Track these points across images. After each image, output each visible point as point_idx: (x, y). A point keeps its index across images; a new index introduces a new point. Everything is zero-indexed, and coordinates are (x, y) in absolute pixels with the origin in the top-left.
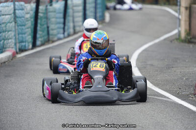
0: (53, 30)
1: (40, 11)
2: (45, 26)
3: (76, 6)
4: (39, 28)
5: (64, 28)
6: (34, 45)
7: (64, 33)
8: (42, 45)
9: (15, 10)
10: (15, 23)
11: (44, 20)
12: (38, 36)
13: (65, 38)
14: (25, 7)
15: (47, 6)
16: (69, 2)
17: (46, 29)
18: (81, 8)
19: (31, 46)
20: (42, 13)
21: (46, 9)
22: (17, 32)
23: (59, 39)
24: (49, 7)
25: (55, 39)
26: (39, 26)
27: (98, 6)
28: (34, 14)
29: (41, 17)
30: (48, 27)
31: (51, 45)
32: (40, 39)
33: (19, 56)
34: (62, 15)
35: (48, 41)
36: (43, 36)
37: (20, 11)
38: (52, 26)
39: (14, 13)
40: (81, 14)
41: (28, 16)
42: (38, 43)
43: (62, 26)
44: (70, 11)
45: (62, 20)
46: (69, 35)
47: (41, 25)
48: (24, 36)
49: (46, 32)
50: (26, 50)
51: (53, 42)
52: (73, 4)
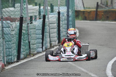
1: (23, 28)
2: (27, 41)
3: (50, 24)
4: (22, 43)
6: (19, 59)
7: (42, 48)
8: (25, 58)
9: (3, 28)
10: (3, 39)
11: (26, 36)
12: (22, 50)
14: (11, 24)
15: (28, 24)
16: (46, 20)
17: (28, 43)
18: (56, 25)
19: (16, 59)
21: (28, 27)
22: (5, 47)
23: (38, 53)
26: (22, 40)
27: (70, 23)
28: (18, 31)
31: (33, 58)
32: (23, 53)
33: (7, 68)
34: (40, 32)
35: (29, 54)
36: (26, 50)
37: (7, 29)
38: (32, 42)
39: (3, 30)
40: (56, 30)
41: (13, 33)
42: (22, 56)
43: (41, 41)
44: (47, 28)
45: (41, 36)
46: (46, 49)
47: (24, 40)
48: (10, 50)
49: (27, 47)
50: (12, 63)
51: (34, 55)
52: (49, 21)
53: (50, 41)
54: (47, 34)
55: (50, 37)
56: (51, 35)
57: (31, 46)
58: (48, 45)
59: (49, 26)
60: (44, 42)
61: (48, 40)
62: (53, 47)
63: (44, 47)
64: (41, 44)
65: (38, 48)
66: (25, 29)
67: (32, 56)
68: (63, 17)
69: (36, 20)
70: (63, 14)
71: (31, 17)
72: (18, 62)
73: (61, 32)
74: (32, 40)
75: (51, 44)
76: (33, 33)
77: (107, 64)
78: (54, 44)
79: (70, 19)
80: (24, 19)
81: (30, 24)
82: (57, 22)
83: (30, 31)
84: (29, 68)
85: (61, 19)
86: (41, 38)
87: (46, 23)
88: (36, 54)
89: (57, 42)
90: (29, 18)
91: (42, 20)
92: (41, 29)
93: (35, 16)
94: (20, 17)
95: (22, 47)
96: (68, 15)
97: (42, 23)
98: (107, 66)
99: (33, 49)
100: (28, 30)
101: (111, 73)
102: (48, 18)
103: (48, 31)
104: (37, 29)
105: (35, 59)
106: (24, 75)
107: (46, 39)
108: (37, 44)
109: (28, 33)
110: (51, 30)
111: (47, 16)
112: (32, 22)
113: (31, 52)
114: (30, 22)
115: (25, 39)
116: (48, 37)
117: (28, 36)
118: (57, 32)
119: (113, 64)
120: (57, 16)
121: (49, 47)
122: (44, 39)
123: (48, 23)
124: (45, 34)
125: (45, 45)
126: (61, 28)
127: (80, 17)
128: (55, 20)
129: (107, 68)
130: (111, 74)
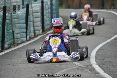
0: (17, 34)
1: (7, 18)
2: (11, 31)
3: (34, 13)
4: (6, 33)
5: (26, 32)
7: (26, 37)
8: (9, 48)
11: (10, 25)
12: (6, 40)
13: (27, 41)
15: (11, 13)
16: (30, 9)
17: (12, 33)
18: (39, 14)
20: (8, 20)
21: (11, 16)
23: (23, 42)
24: (13, 14)
25: (20, 42)
26: (6, 30)
27: (54, 11)
28: (2, 21)
29: (7, 23)
30: (13, 32)
31: (17, 48)
32: (7, 43)
34: (24, 21)
35: (13, 44)
36: (10, 40)
38: (16, 31)
40: (40, 19)
42: (6, 46)
43: (25, 30)
44: (31, 17)
45: (25, 25)
46: (31, 39)
47: (7, 30)
49: (11, 37)
51: (18, 44)
52: (32, 10)
53: (34, 30)
54: (30, 23)
55: (34, 26)
56: (35, 24)
57: (15, 35)
58: (32, 34)
59: (33, 15)
60: (28, 31)
61: (32, 29)
62: (37, 36)
63: (28, 37)
64: (25, 33)
65: (22, 37)
66: (9, 18)
67: (16, 46)
68: (47, 6)
69: (19, 10)
70: (47, 2)
71: (15, 7)
72: (2, 52)
73: (45, 21)
74: (16, 29)
75: (35, 33)
76: (16, 22)
77: (91, 52)
78: (38, 33)
79: (54, 7)
80: (7, 9)
81: (14, 13)
82: (41, 11)
83: (13, 21)
84: (13, 58)
85: (44, 8)
86: (25, 27)
87: (29, 12)
88: (20, 44)
89: (41, 31)
90: (13, 7)
91: (25, 9)
92: (25, 18)
93: (19, 5)
94: (3, 7)
95: (6, 37)
96: (51, 4)
97: (25, 12)
98: (91, 55)
99: (16, 38)
100: (11, 20)
101: (95, 61)
102: (32, 8)
103: (32, 20)
104: (20, 18)
105: (19, 48)
106: (9, 65)
107: (30, 28)
108: (21, 33)
109: (12, 23)
110: (35, 19)
111: (30, 6)
112: (15, 12)
113: (15, 42)
114: (14, 11)
115: (9, 29)
116: (32, 26)
117: (12, 25)
118: (41, 21)
119: (97, 52)
120: (40, 4)
121: (33, 36)
122: (28, 29)
123: (31, 12)
124: (29, 23)
125: (29, 34)
126: (45, 17)
127: (64, 6)
128: (39, 9)
129: (91, 56)
130: (95, 63)
